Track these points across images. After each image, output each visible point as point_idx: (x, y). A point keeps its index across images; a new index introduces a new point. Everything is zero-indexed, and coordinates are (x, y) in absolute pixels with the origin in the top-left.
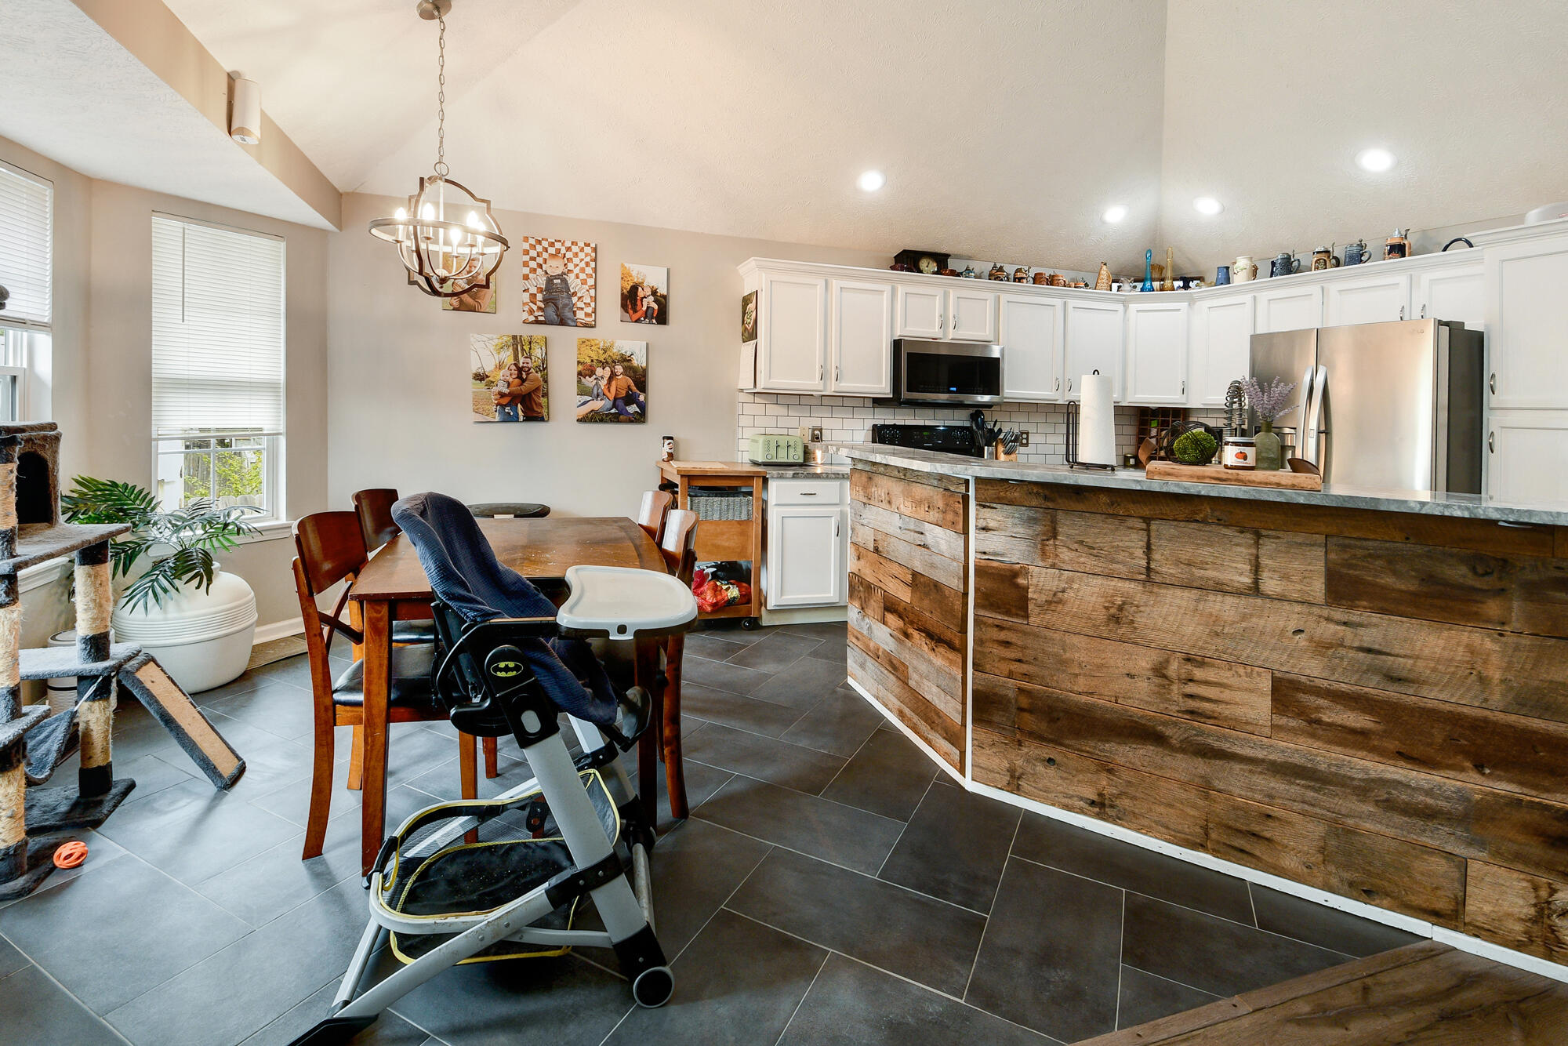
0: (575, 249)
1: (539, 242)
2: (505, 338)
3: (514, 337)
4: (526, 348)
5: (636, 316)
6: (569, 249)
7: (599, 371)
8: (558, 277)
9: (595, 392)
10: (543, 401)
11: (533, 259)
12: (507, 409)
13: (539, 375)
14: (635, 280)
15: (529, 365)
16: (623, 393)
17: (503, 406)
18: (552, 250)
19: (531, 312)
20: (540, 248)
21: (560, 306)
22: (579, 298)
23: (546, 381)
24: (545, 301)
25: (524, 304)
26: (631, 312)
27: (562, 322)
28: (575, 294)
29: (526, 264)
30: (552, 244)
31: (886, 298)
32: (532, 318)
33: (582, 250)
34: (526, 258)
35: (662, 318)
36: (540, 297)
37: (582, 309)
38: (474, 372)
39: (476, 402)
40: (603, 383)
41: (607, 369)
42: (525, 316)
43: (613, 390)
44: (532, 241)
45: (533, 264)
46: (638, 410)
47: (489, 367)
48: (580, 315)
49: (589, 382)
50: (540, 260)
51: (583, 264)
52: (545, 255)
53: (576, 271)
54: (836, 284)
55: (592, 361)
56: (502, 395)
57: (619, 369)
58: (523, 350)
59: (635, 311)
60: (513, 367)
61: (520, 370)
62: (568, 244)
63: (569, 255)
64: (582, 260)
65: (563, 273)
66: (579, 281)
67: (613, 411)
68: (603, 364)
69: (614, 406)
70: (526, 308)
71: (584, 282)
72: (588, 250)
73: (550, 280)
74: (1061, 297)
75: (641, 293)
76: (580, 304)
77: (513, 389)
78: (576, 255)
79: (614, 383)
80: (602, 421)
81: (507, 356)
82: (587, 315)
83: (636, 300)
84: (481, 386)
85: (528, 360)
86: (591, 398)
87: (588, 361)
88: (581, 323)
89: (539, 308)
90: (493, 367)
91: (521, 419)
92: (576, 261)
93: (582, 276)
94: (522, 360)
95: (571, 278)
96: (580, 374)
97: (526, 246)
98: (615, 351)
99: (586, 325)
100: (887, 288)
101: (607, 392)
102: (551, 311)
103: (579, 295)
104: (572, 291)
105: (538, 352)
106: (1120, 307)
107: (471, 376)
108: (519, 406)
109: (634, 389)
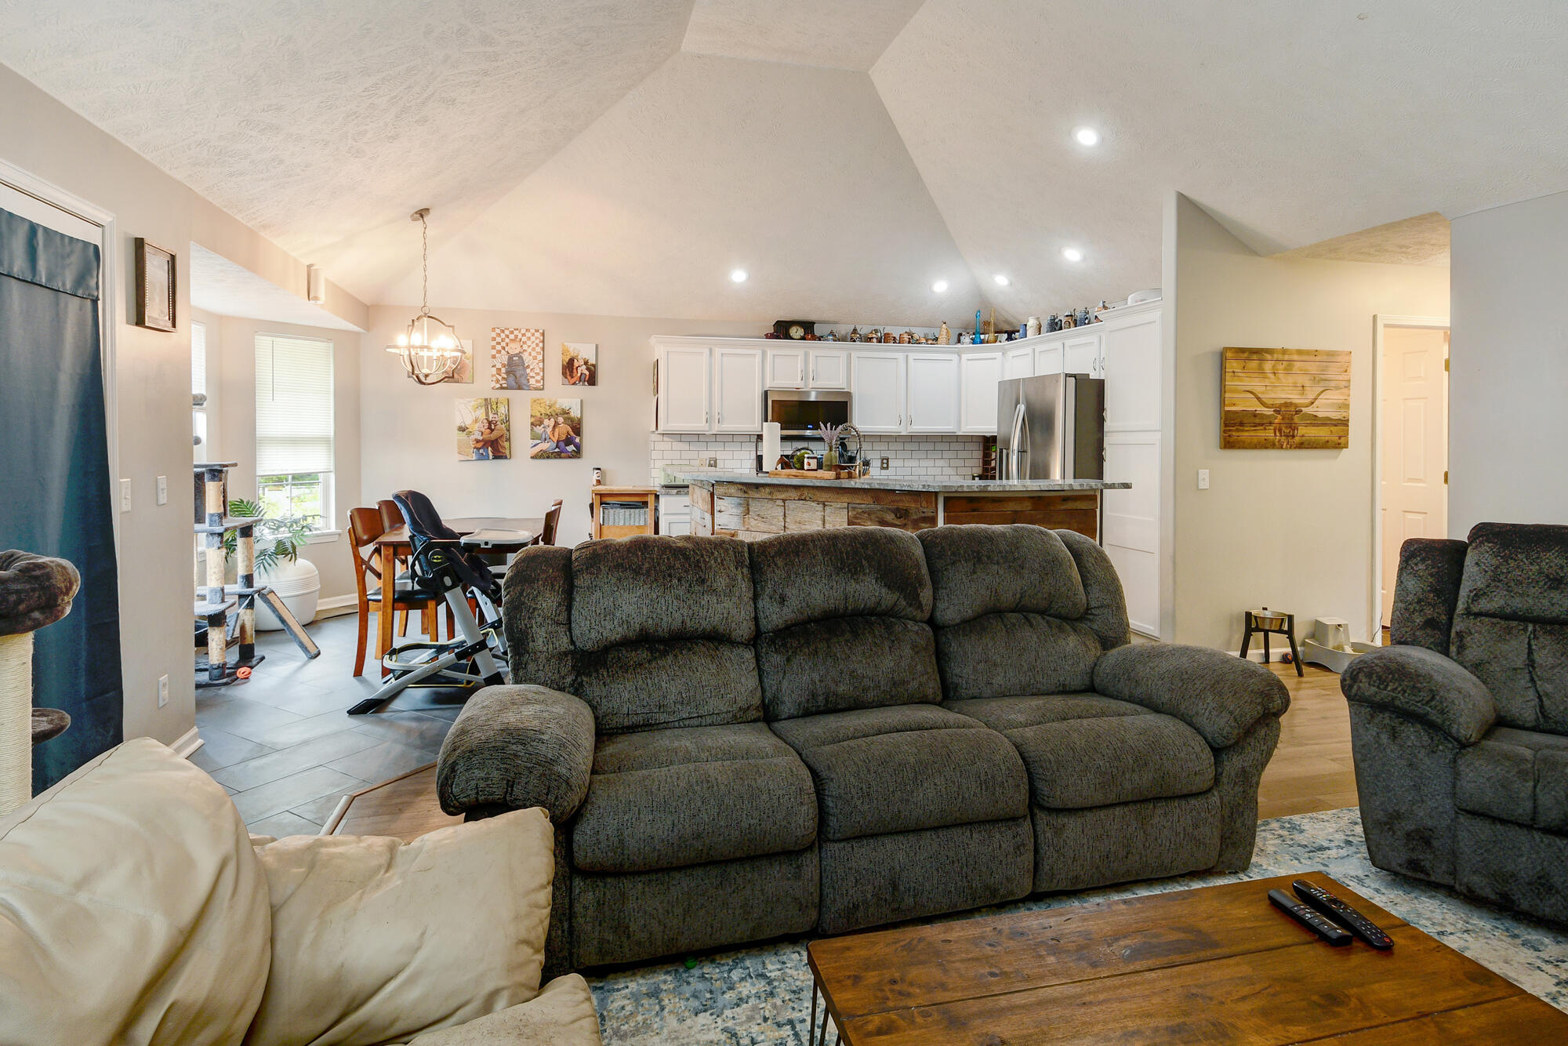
0: (528, 334)
1: (503, 331)
2: (480, 401)
3: (486, 400)
4: (494, 407)
5: (573, 380)
6: (524, 335)
7: (546, 422)
8: (516, 355)
9: (544, 437)
10: (506, 444)
11: (499, 343)
12: (481, 451)
13: (503, 426)
14: (572, 355)
15: (497, 419)
16: (564, 437)
17: (478, 449)
18: (512, 337)
19: (498, 381)
20: (502, 335)
21: (518, 376)
22: (532, 370)
23: (509, 430)
24: (507, 373)
25: (493, 376)
26: (569, 377)
27: (520, 388)
28: (528, 367)
29: (493, 348)
30: (512, 332)
31: (758, 359)
32: (498, 386)
33: (533, 335)
34: (494, 343)
35: (592, 380)
36: (503, 370)
37: (534, 377)
38: (459, 425)
39: (459, 447)
40: (549, 430)
41: (552, 419)
42: (493, 384)
43: (556, 435)
44: (498, 331)
45: (499, 347)
46: (575, 449)
47: (468, 422)
48: (532, 381)
49: (539, 430)
50: (503, 344)
51: (534, 345)
52: (507, 340)
53: (529, 350)
54: (718, 351)
56: (478, 441)
57: (561, 420)
58: (492, 408)
59: (572, 377)
60: (485, 421)
61: (490, 423)
62: (523, 331)
63: (524, 339)
64: (533, 342)
65: (520, 352)
66: (531, 358)
67: (557, 450)
68: (549, 416)
69: (557, 447)
70: (494, 379)
71: (535, 358)
72: (537, 335)
73: (510, 358)
74: (905, 351)
75: (576, 364)
76: (532, 374)
77: (484, 436)
78: (529, 339)
79: (557, 430)
80: (548, 457)
82: (537, 381)
83: (573, 369)
85: (496, 416)
87: (538, 414)
89: (503, 378)
91: (491, 457)
92: (529, 343)
93: (534, 354)
94: (491, 416)
95: (525, 356)
96: (532, 424)
97: (494, 335)
98: (558, 406)
99: (536, 389)
100: (759, 353)
101: (552, 437)
102: (511, 379)
103: (531, 367)
105: (502, 410)
106: (955, 357)
107: (456, 428)
108: (490, 448)
109: (572, 434)
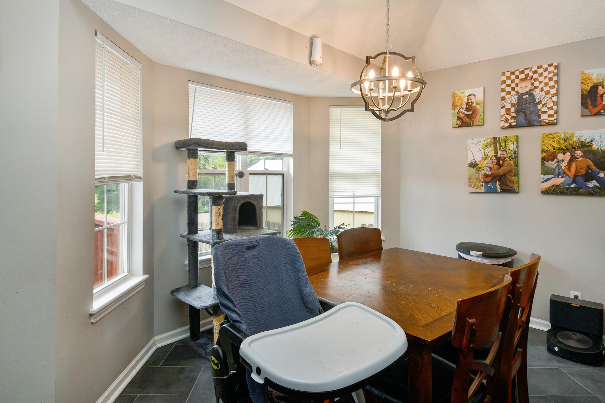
0: (541, 70)
1: (513, 73)
2: (489, 140)
3: (495, 139)
4: (503, 144)
5: (595, 110)
6: (535, 72)
7: (560, 156)
8: (525, 94)
9: (557, 171)
10: (514, 179)
11: (508, 85)
12: (490, 185)
13: (512, 162)
14: (595, 81)
15: (505, 156)
16: (583, 172)
17: (487, 183)
18: (522, 76)
19: (507, 120)
21: (528, 113)
22: (543, 105)
23: (517, 165)
24: (517, 111)
25: (502, 116)
26: (591, 107)
27: (530, 124)
28: (540, 102)
29: (503, 90)
30: (522, 72)
32: (507, 125)
33: (546, 70)
34: (504, 86)
36: (513, 109)
37: (546, 112)
38: (469, 162)
39: (470, 180)
40: (563, 165)
41: (568, 154)
42: (502, 124)
43: (573, 169)
44: (508, 74)
45: (508, 89)
46: (597, 184)
47: (478, 158)
48: (544, 117)
49: (552, 164)
50: (513, 85)
51: (547, 80)
52: (517, 81)
53: (542, 86)
55: (554, 149)
56: (486, 176)
57: (579, 153)
58: (500, 146)
59: (595, 106)
60: (494, 158)
61: (498, 159)
62: (535, 68)
63: (536, 76)
64: (546, 77)
65: (531, 90)
66: (543, 93)
67: (573, 185)
68: (564, 151)
69: (574, 182)
70: (503, 119)
71: (548, 93)
72: (551, 69)
73: (520, 97)
75: (601, 91)
76: (544, 109)
77: (493, 171)
78: (541, 74)
79: (574, 165)
80: (562, 193)
81: (490, 151)
82: (550, 116)
83: (596, 97)
84: (473, 171)
85: (504, 153)
86: (553, 176)
87: (551, 149)
88: (545, 122)
89: (513, 117)
90: (480, 159)
91: (499, 191)
92: (541, 79)
93: (546, 89)
94: (499, 153)
95: (537, 92)
96: (543, 159)
97: (503, 78)
98: (575, 139)
99: (549, 124)
101: (567, 171)
102: (521, 117)
103: (543, 103)
104: (537, 101)
105: (511, 147)
107: (467, 165)
108: (498, 182)
109: (594, 168)
